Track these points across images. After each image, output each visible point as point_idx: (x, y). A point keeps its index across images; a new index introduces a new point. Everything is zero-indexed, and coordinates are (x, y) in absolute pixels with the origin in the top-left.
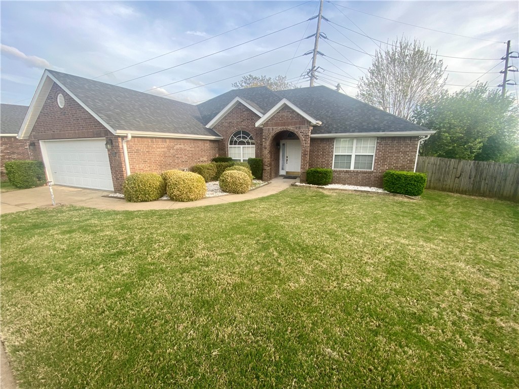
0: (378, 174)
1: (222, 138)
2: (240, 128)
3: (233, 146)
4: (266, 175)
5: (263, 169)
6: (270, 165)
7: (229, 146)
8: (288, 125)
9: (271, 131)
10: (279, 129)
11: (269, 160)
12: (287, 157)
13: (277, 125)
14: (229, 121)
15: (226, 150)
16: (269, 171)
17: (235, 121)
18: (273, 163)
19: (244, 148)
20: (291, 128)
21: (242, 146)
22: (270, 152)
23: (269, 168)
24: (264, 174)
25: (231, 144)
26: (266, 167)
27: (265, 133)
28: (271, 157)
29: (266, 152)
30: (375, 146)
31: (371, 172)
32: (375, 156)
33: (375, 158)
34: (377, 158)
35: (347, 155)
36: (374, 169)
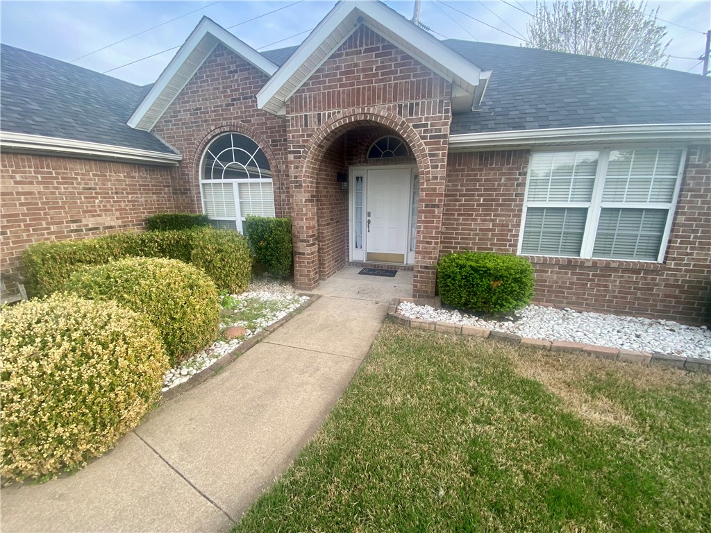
0: (683, 277)
1: (180, 158)
2: (225, 125)
3: (212, 181)
4: (303, 269)
5: (293, 254)
6: (319, 238)
7: (202, 181)
8: (371, 101)
9: (313, 124)
10: (339, 117)
11: (314, 223)
12: (369, 214)
13: (332, 101)
14: (192, 106)
15: (194, 192)
16: (315, 257)
17: (210, 105)
18: (327, 232)
19: (244, 188)
20: (381, 112)
21: (235, 182)
22: (316, 198)
23: (315, 248)
24: (297, 267)
25: (207, 176)
26: (301, 247)
27: (295, 133)
28: (320, 215)
29: (301, 197)
30: (679, 178)
31: (656, 271)
32: (676, 213)
33: (675, 219)
34: (681, 219)
35: (570, 209)
36: (666, 258)
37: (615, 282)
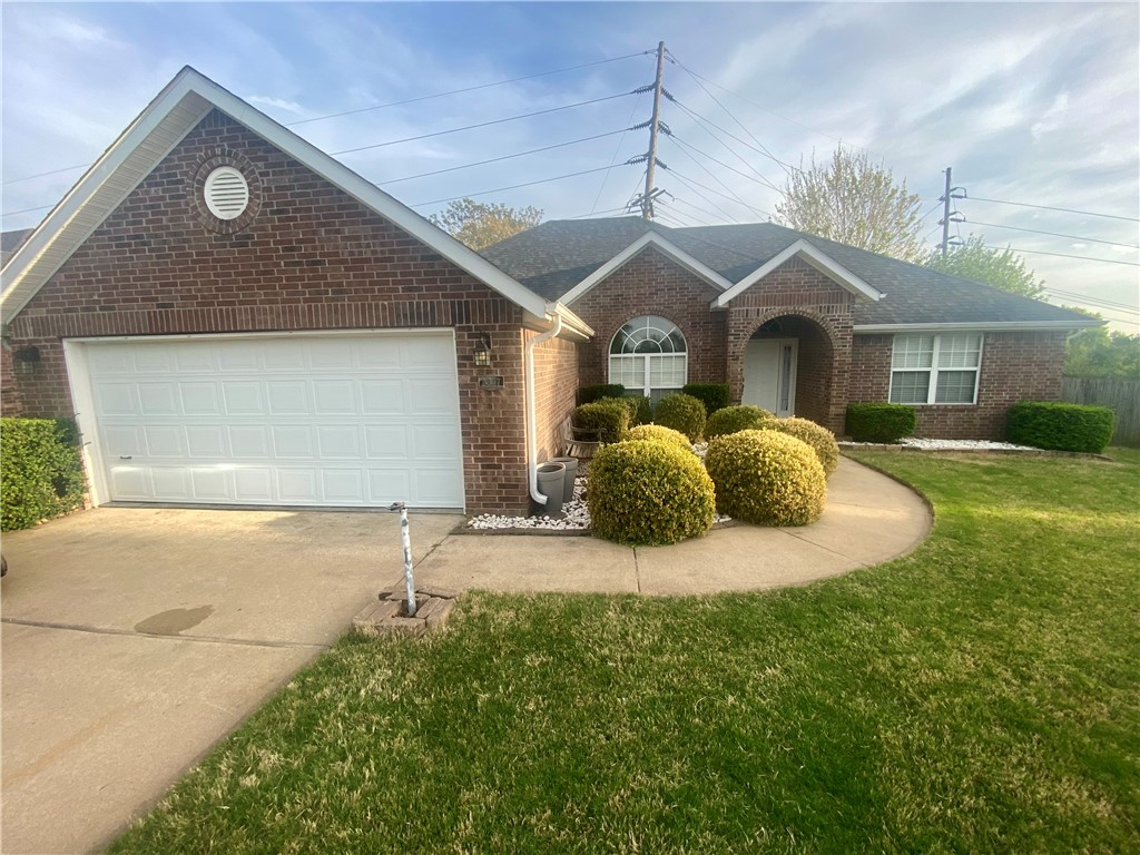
0: (990, 412)
2: (646, 309)
3: (622, 355)
7: (611, 356)
10: (774, 311)
14: (614, 293)
15: (605, 365)
17: (633, 293)
19: (655, 361)
20: (807, 310)
21: (648, 356)
25: (616, 351)
27: (736, 321)
30: (981, 351)
31: (974, 409)
32: (981, 373)
33: (981, 376)
34: (985, 376)
35: (919, 372)
36: (978, 401)
37: (950, 420)
